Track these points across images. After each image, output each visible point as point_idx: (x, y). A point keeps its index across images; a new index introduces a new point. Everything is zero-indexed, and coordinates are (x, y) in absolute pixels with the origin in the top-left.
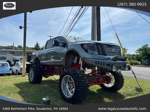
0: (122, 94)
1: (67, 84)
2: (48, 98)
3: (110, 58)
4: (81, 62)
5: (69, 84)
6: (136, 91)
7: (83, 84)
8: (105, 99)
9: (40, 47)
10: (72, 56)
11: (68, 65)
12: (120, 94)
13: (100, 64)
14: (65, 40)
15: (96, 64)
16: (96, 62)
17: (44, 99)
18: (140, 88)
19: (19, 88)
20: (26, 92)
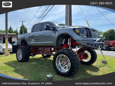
0: (95, 66)
1: (60, 61)
2: (51, 75)
3: (96, 40)
4: (69, 43)
5: (61, 61)
6: (103, 63)
7: (77, 61)
8: (88, 71)
9: (13, 30)
10: (61, 38)
11: (58, 46)
12: (95, 67)
13: (90, 44)
14: (54, 25)
15: (87, 44)
16: (87, 43)
17: (48, 76)
18: (105, 61)
19: (12, 67)
20: (22, 70)
